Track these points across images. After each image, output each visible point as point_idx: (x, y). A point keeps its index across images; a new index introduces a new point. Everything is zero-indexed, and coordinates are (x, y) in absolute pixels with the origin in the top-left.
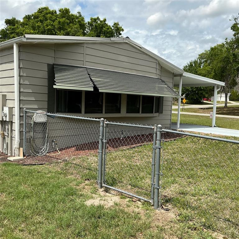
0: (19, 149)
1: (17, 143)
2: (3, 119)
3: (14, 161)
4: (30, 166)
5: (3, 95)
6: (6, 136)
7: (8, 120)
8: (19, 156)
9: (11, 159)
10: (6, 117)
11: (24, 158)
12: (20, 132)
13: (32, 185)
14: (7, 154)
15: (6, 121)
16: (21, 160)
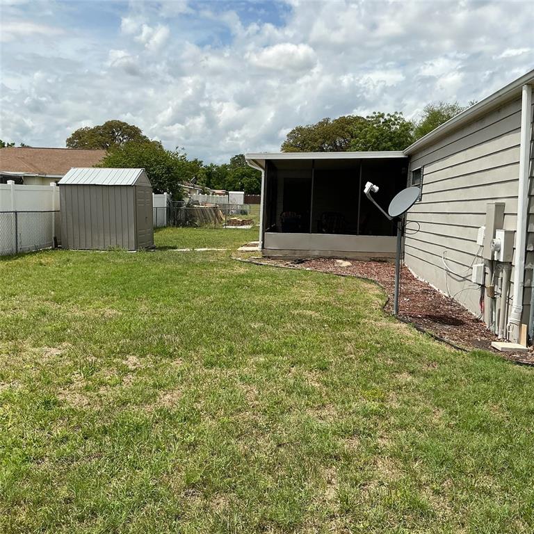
0: (520, 326)
1: (515, 312)
2: (493, 256)
3: (504, 351)
4: (530, 367)
5: (498, 205)
6: (498, 294)
7: (501, 260)
8: (519, 343)
9: (499, 345)
10: (499, 251)
11: (529, 348)
12: (524, 288)
13: (508, 409)
14: (497, 336)
15: (498, 262)
16: (520, 351)
